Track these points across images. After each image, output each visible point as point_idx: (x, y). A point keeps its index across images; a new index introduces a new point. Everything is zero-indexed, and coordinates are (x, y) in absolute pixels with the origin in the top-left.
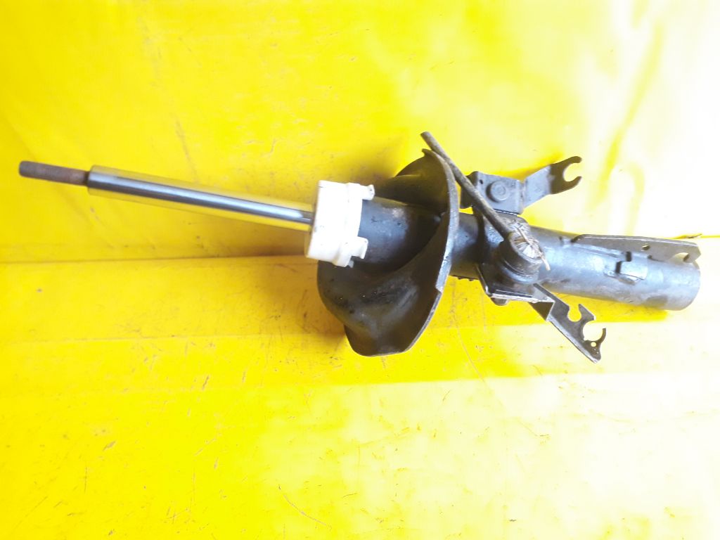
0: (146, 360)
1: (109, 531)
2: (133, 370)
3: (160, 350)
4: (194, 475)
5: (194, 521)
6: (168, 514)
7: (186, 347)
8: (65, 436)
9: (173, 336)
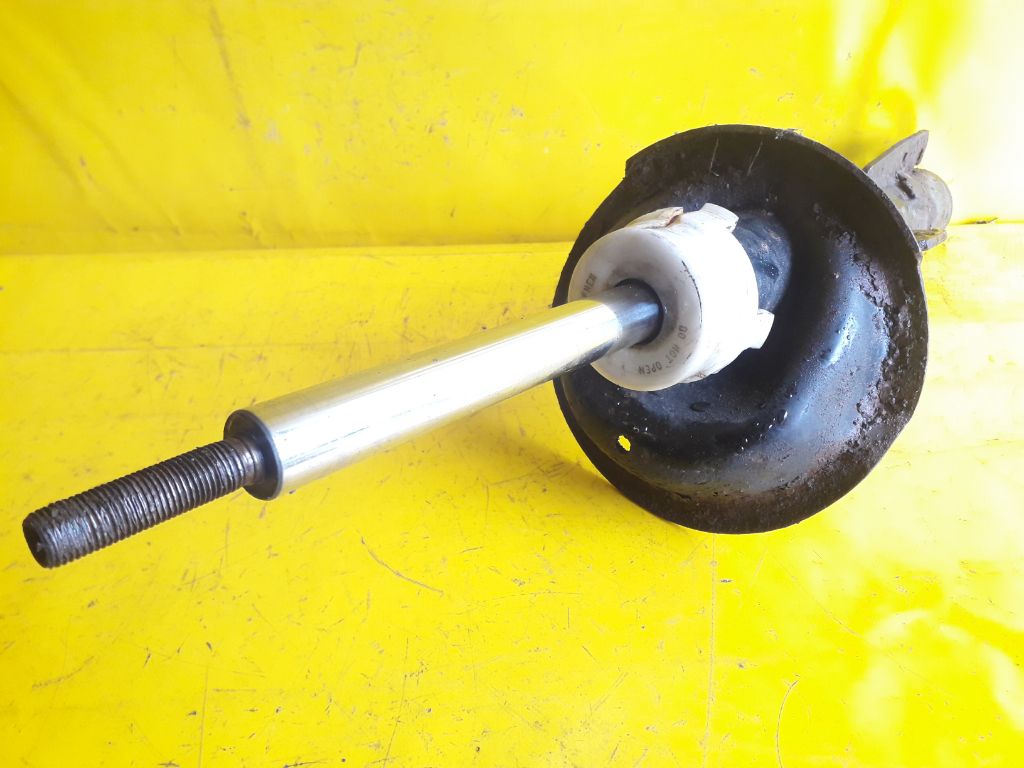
0: (159, 377)
1: (89, 602)
2: (139, 391)
3: (181, 364)
4: (228, 528)
5: (224, 588)
6: (183, 579)
7: (222, 361)
8: (27, 477)
9: (202, 346)
